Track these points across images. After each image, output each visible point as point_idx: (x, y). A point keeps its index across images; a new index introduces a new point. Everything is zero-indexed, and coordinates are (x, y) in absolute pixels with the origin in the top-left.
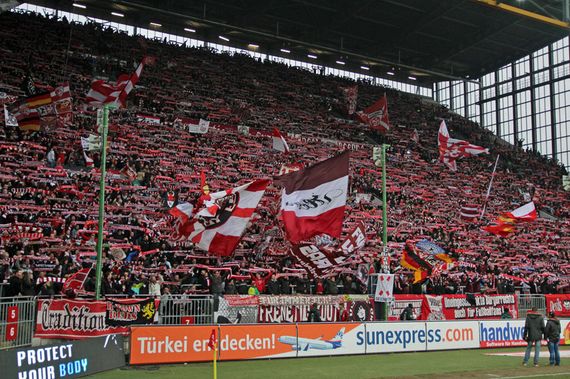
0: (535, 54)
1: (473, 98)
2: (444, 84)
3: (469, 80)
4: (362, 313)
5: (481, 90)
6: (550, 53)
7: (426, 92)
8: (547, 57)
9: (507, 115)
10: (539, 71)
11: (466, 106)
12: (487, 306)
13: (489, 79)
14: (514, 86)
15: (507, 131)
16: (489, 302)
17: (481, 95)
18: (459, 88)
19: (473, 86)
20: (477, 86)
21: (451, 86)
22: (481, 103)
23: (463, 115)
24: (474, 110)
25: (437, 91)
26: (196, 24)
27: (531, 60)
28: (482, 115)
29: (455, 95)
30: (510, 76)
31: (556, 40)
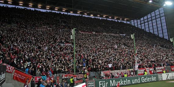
0: (152, 13)
1: (139, 23)
2: (132, 21)
3: (138, 19)
4: (132, 73)
5: (141, 21)
6: (155, 13)
7: (128, 23)
8: (154, 14)
9: (147, 26)
10: (153, 17)
11: (138, 25)
12: (158, 70)
13: (142, 19)
14: (148, 20)
15: (147, 30)
16: (159, 69)
17: (141, 22)
18: (135, 21)
19: (138, 21)
20: (140, 21)
21: (134, 21)
22: (141, 24)
23: (137, 27)
24: (139, 26)
25: (131, 22)
26: (80, 11)
27: (151, 14)
28: (141, 27)
29: (135, 23)
30: (147, 18)
31: (156, 10)
